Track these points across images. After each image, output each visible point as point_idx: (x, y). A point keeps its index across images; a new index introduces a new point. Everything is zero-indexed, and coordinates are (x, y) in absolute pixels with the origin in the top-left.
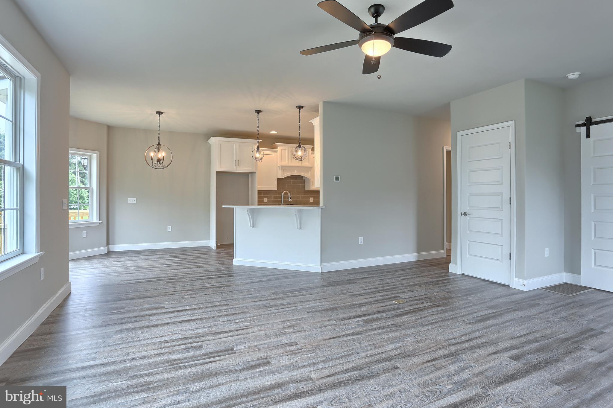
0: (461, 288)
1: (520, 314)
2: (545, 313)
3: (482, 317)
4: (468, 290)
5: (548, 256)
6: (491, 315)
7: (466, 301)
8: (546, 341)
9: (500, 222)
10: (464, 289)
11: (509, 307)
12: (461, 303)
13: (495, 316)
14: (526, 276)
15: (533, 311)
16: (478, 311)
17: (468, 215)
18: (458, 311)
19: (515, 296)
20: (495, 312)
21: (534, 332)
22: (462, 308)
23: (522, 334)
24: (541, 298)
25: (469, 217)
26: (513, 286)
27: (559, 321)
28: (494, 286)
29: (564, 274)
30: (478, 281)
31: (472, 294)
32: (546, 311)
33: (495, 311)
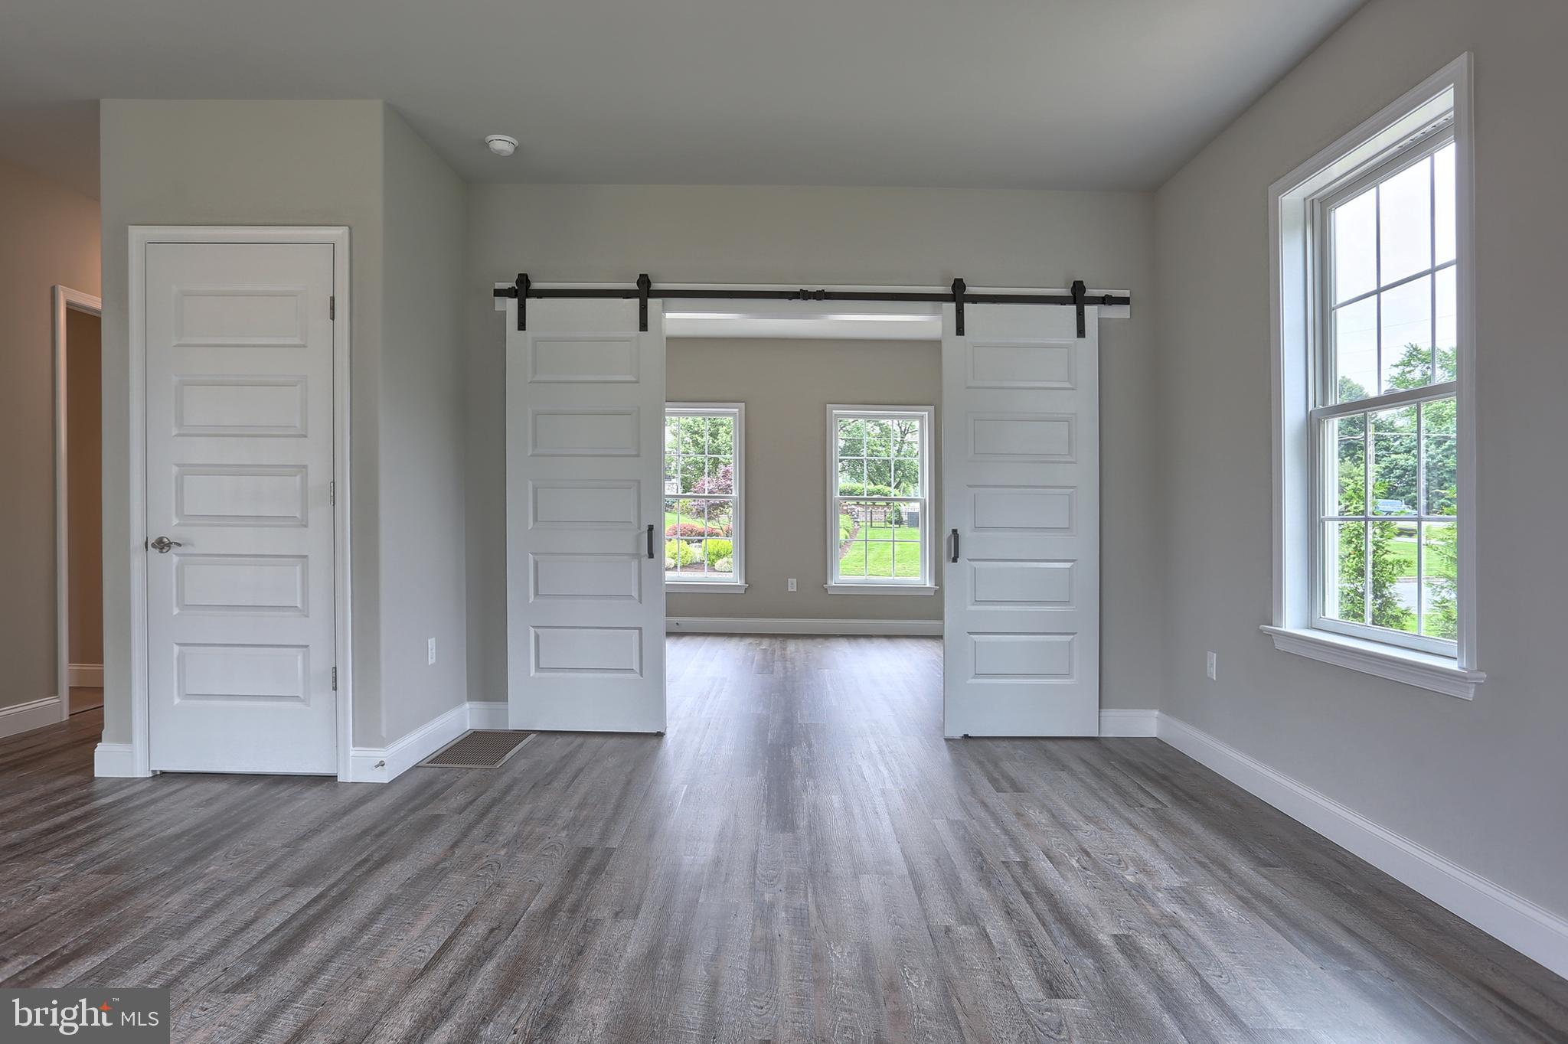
0: (163, 834)
1: (400, 871)
2: (466, 843)
3: (280, 934)
4: (195, 836)
5: (434, 661)
6: (311, 912)
7: (200, 886)
8: (508, 943)
9: (298, 569)
10: (178, 837)
11: (359, 859)
12: (176, 901)
13: (326, 911)
14: (384, 735)
15: (432, 848)
16: (257, 912)
17: (174, 549)
18: (173, 948)
19: (361, 809)
20: (321, 896)
21: (464, 924)
22: (190, 926)
23: (435, 945)
24: (435, 796)
25: (176, 554)
26: (347, 775)
27: (510, 856)
28: (284, 792)
29: (467, 705)
30: (220, 787)
31: (216, 846)
32: (465, 835)
33: (320, 889)
